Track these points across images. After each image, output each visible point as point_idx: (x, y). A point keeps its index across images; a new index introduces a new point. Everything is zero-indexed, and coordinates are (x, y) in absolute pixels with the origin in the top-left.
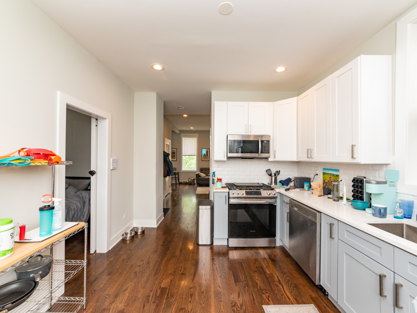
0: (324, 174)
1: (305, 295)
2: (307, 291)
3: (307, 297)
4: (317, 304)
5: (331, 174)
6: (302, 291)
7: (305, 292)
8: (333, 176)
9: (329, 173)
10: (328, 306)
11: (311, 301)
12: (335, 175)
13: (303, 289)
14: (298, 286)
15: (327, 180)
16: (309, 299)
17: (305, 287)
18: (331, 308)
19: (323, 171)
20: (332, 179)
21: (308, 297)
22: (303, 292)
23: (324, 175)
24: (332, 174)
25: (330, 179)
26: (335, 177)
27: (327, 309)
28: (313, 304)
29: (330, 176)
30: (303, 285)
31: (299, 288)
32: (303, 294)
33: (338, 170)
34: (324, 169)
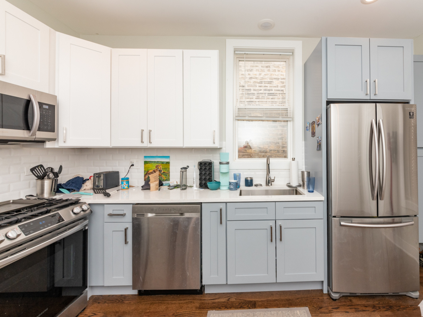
0: (146, 163)
1: (194, 313)
2: (189, 309)
3: (196, 312)
4: (209, 308)
5: (158, 162)
6: (187, 312)
7: (190, 310)
8: (162, 164)
9: (155, 162)
10: (213, 299)
11: (204, 311)
12: (165, 162)
13: (185, 311)
14: (177, 314)
15: (151, 169)
16: (200, 311)
17: (183, 307)
18: (216, 298)
19: (144, 159)
20: (159, 168)
21: (198, 311)
22: (189, 313)
23: (147, 165)
24: (161, 162)
25: (156, 168)
26: (166, 165)
27: (216, 302)
28: (208, 311)
29: (157, 165)
30: (180, 308)
31: (180, 314)
32: (191, 314)
33: (169, 157)
34: (145, 157)
